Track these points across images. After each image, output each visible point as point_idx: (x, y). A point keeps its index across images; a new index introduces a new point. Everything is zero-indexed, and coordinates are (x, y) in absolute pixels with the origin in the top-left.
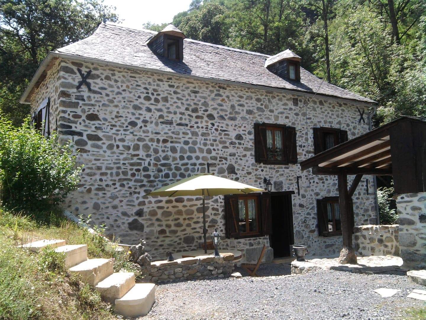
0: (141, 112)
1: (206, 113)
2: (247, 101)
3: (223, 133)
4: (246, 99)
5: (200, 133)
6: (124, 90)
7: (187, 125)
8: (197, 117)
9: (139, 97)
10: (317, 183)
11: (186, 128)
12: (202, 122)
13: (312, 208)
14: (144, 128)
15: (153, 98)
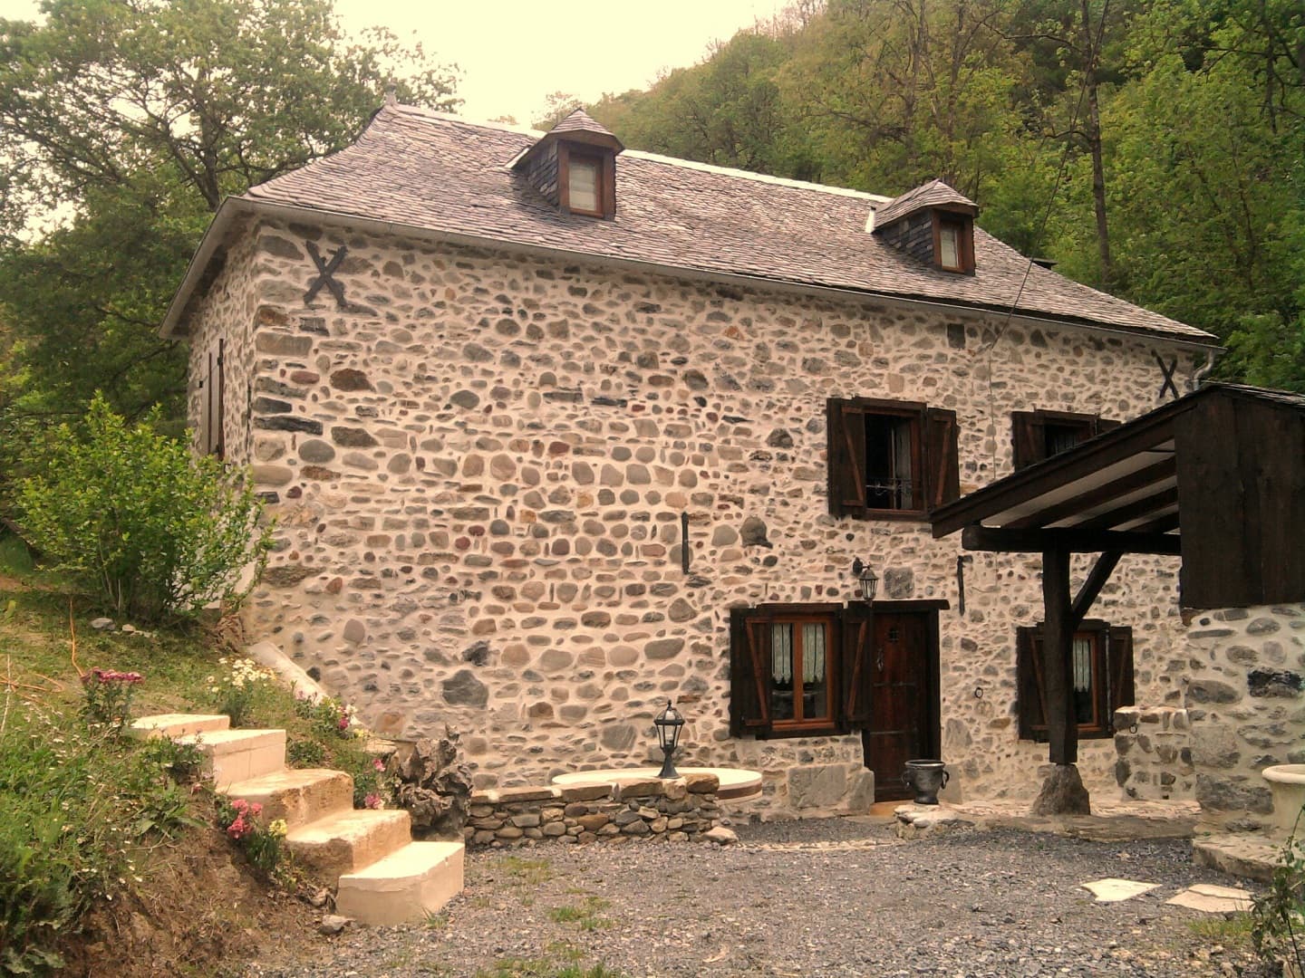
0: (488, 366)
1: (681, 371)
2: (807, 334)
3: (733, 427)
4: (803, 329)
5: (662, 427)
6: (440, 305)
7: (623, 403)
8: (655, 381)
9: (484, 323)
10: (1022, 578)
11: (622, 412)
12: (667, 396)
13: (1002, 655)
14: (496, 412)
15: (524, 326)
